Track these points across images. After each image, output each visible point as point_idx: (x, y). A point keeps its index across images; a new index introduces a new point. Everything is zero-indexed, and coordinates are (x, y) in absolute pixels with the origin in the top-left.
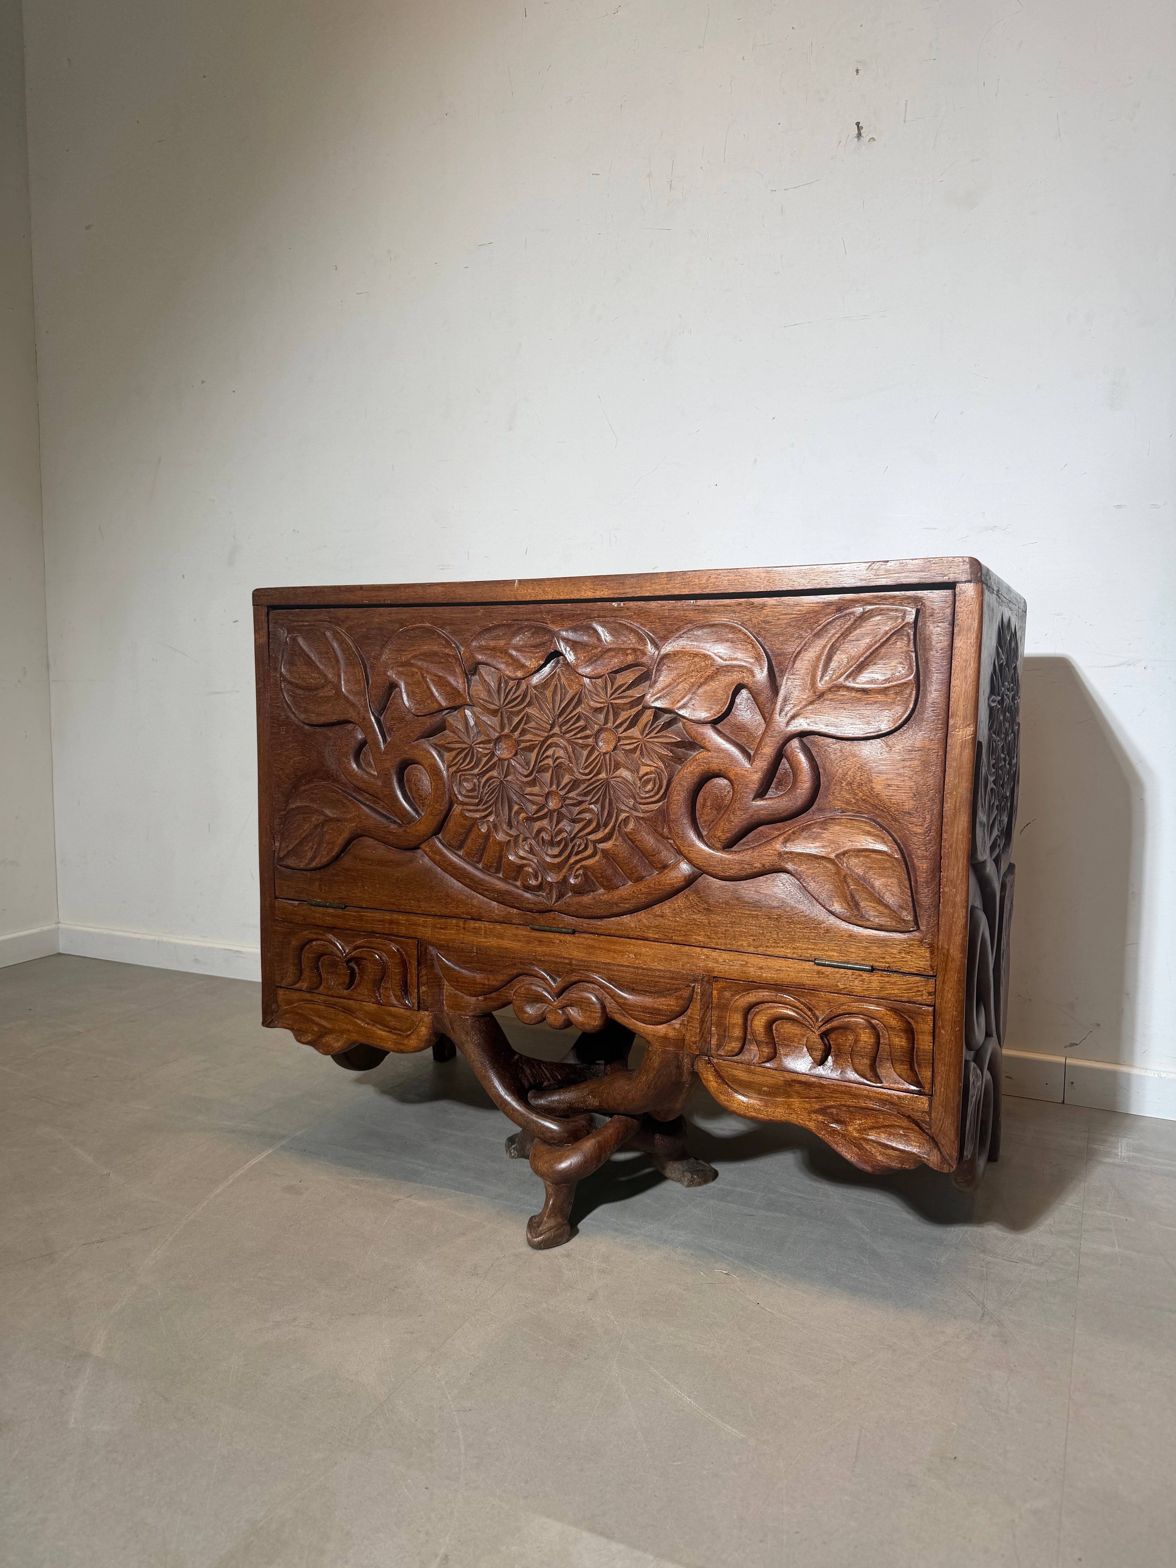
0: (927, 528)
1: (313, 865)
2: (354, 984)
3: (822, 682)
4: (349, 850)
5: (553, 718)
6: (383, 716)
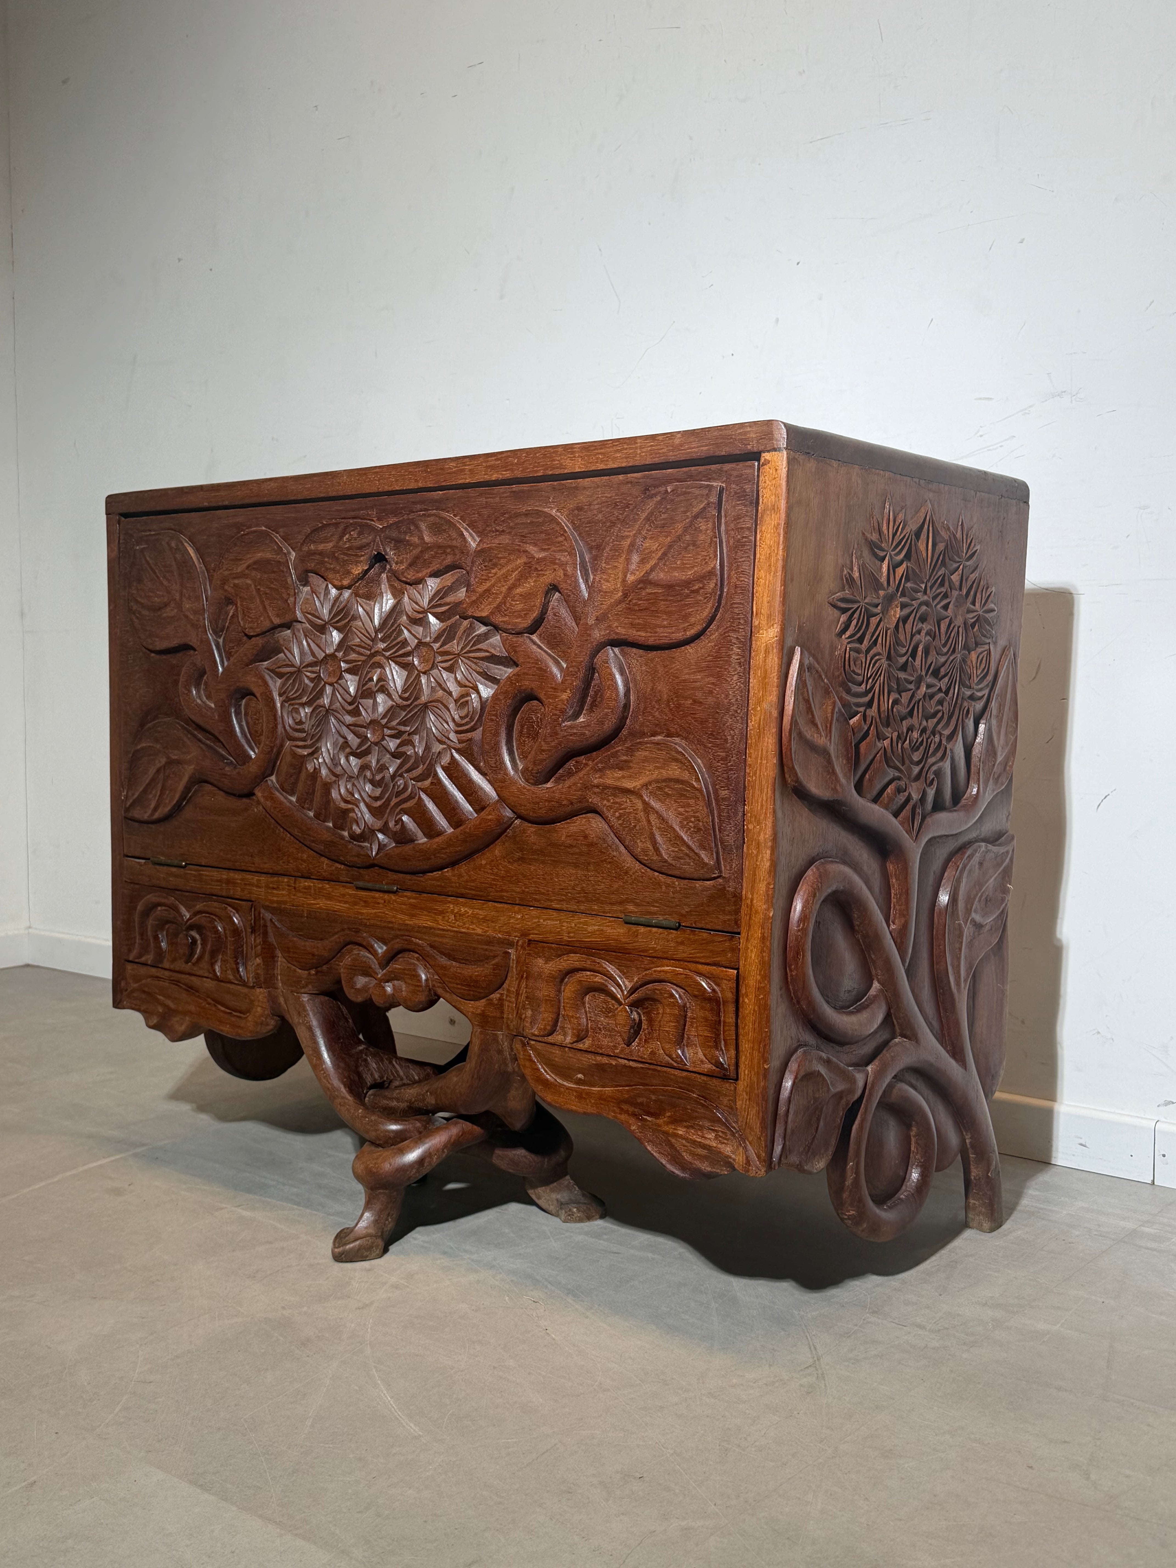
0: (980, 399)
1: (156, 816)
2: (196, 956)
3: (631, 578)
4: (191, 797)
5: (376, 633)
6: (222, 638)
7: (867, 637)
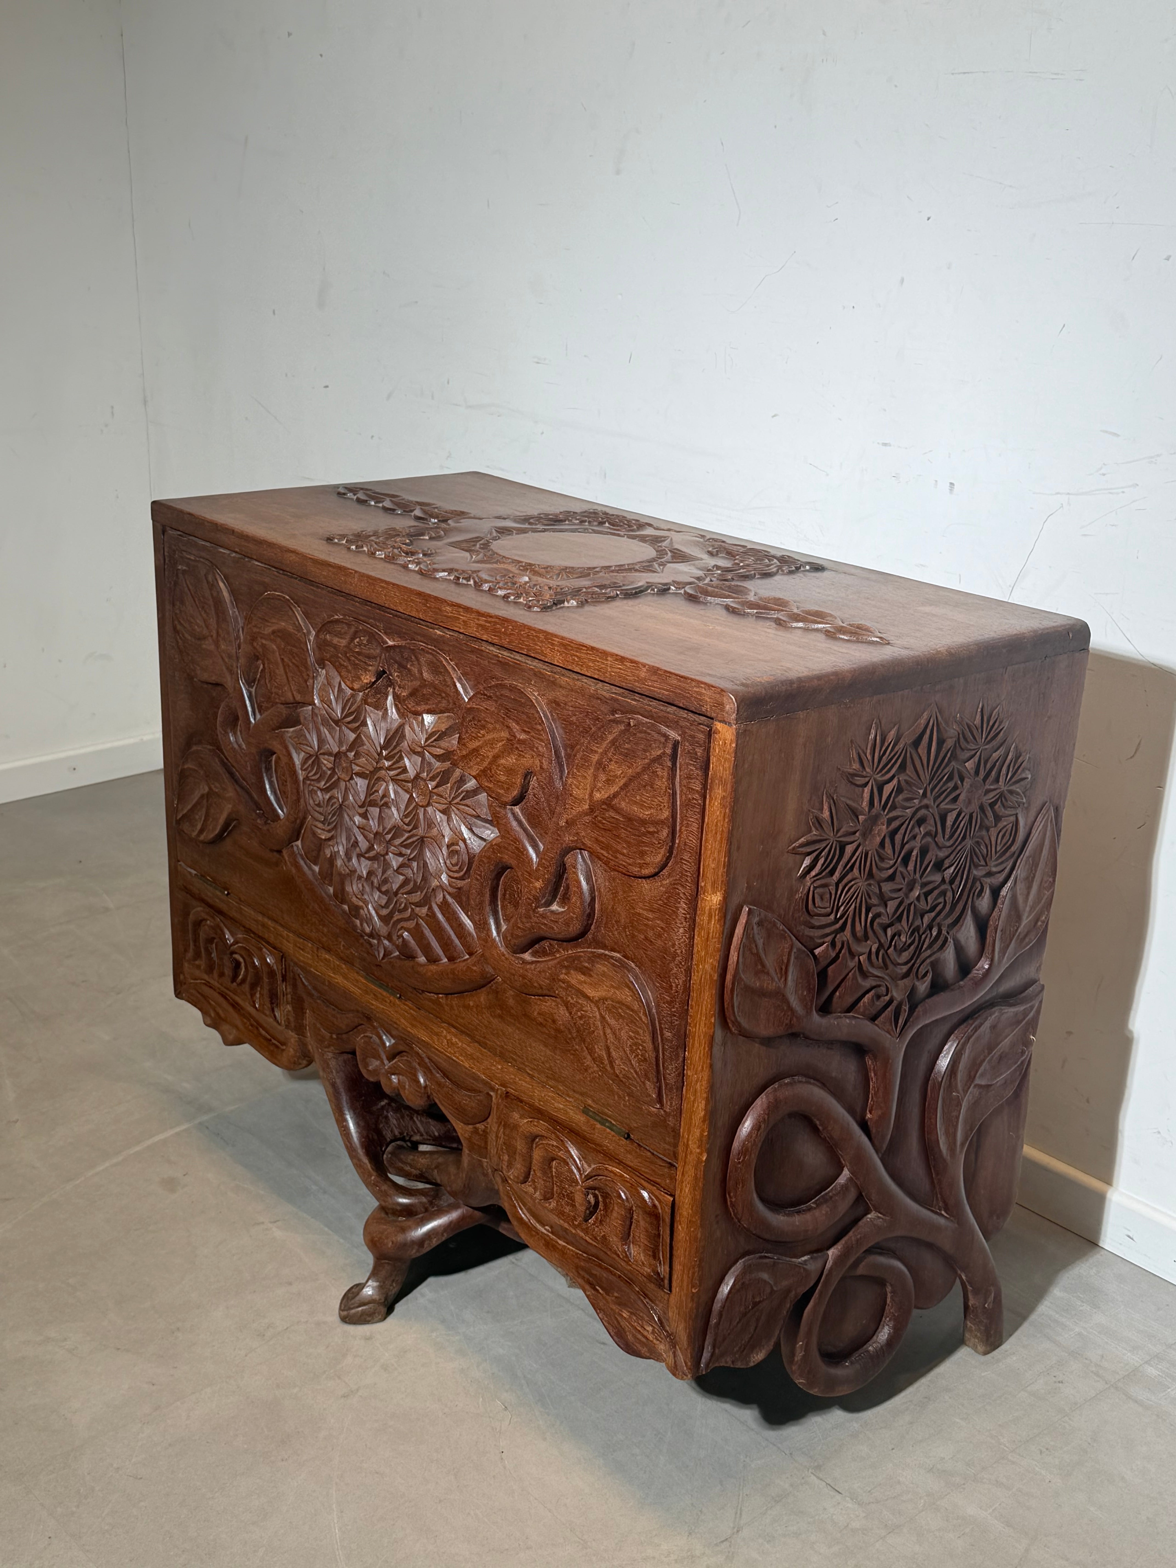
1: (202, 838)
2: (240, 977)
3: (598, 796)
4: (231, 830)
5: (382, 749)
6: (254, 688)
7: (840, 867)
